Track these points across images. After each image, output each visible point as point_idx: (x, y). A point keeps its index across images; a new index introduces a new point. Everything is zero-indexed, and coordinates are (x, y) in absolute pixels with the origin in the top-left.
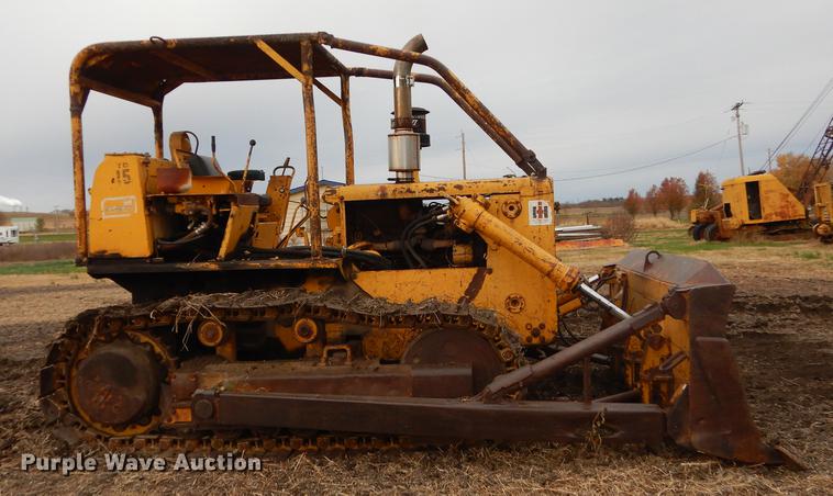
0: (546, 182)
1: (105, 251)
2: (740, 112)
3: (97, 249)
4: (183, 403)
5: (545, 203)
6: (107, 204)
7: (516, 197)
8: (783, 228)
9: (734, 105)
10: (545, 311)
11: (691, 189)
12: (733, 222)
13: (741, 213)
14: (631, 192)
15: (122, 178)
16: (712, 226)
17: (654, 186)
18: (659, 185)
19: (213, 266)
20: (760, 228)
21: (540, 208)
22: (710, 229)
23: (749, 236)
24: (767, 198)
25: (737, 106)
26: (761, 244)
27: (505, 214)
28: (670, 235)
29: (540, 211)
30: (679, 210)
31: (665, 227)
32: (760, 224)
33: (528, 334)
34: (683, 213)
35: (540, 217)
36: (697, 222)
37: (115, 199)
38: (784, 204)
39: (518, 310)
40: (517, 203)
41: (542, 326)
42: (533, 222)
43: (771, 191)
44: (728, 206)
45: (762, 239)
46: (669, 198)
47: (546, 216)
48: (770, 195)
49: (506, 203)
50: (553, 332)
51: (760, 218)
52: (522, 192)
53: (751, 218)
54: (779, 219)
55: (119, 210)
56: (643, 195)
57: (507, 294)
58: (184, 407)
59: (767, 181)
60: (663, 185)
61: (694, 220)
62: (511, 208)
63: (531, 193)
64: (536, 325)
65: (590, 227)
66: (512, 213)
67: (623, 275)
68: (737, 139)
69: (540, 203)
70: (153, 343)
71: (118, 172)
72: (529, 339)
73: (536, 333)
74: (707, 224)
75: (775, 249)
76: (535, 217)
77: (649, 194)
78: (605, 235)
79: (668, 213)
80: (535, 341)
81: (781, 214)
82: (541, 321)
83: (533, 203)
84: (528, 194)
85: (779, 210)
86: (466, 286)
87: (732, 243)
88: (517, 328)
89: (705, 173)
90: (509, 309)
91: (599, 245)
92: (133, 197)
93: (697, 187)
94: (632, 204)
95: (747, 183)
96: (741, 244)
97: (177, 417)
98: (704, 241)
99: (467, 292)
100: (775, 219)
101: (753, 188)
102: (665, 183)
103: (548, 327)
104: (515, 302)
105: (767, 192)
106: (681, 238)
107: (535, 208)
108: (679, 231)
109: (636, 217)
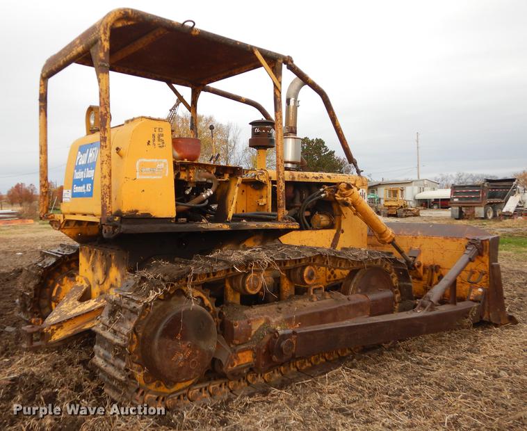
1: (137, 211)
3: (130, 209)
4: (243, 347)
6: (142, 165)
15: (156, 142)
19: (226, 227)
29: (362, 196)
37: (149, 160)
55: (153, 171)
58: (243, 350)
70: (204, 297)
71: (154, 135)
78: (21, 217)
86: (331, 241)
92: (165, 161)
97: (239, 360)
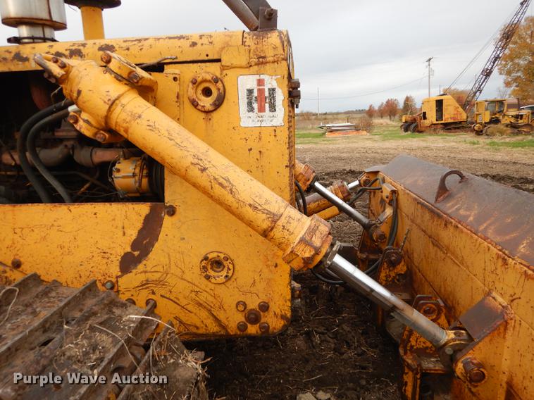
0: (273, 38)
2: (431, 63)
5: (270, 82)
7: (214, 69)
8: (454, 126)
9: (428, 59)
10: (269, 282)
11: (401, 105)
12: (427, 122)
13: (432, 117)
14: (371, 106)
16: (414, 125)
17: (383, 103)
18: (385, 103)
20: (441, 126)
21: (261, 92)
22: (413, 126)
23: (435, 130)
24: (447, 109)
25: (430, 60)
26: (442, 135)
27: (195, 104)
28: (390, 129)
29: (261, 99)
30: (394, 115)
31: (387, 124)
32: (441, 124)
33: (240, 318)
34: (397, 117)
35: (261, 109)
36: (406, 122)
38: (456, 112)
39: (222, 279)
40: (216, 80)
41: (265, 307)
42: (248, 120)
43: (449, 105)
44: (424, 113)
45: (442, 132)
46: (390, 110)
47: (273, 108)
48: (449, 107)
49: (194, 82)
50: (283, 317)
51: (442, 120)
52: (224, 58)
53: (437, 120)
54: (452, 121)
56: (376, 108)
57: (203, 253)
59: (447, 99)
60: (387, 102)
61: (404, 121)
62: (207, 92)
63: (243, 61)
64: (253, 304)
65: (349, 124)
66: (207, 102)
67: (393, 192)
68: (428, 78)
69: (260, 82)
72: (242, 327)
73: (253, 317)
74: (412, 123)
75: (452, 138)
76: (251, 109)
77: (380, 107)
78: (357, 129)
79: (389, 117)
80: (253, 329)
81: (454, 118)
82: (263, 298)
83: (247, 82)
84: (236, 62)
85: (452, 116)
86: (133, 234)
87: (424, 134)
88: (221, 307)
89: (409, 96)
90: (208, 277)
91: (353, 134)
93: (405, 103)
94: (370, 113)
95: (436, 101)
96: (431, 135)
98: (409, 132)
99: (135, 245)
100: (450, 121)
101: (439, 103)
102: (388, 102)
103: (274, 308)
104: (217, 264)
105: (447, 106)
106: (397, 130)
107: (250, 92)
108: (395, 127)
109: (373, 118)
